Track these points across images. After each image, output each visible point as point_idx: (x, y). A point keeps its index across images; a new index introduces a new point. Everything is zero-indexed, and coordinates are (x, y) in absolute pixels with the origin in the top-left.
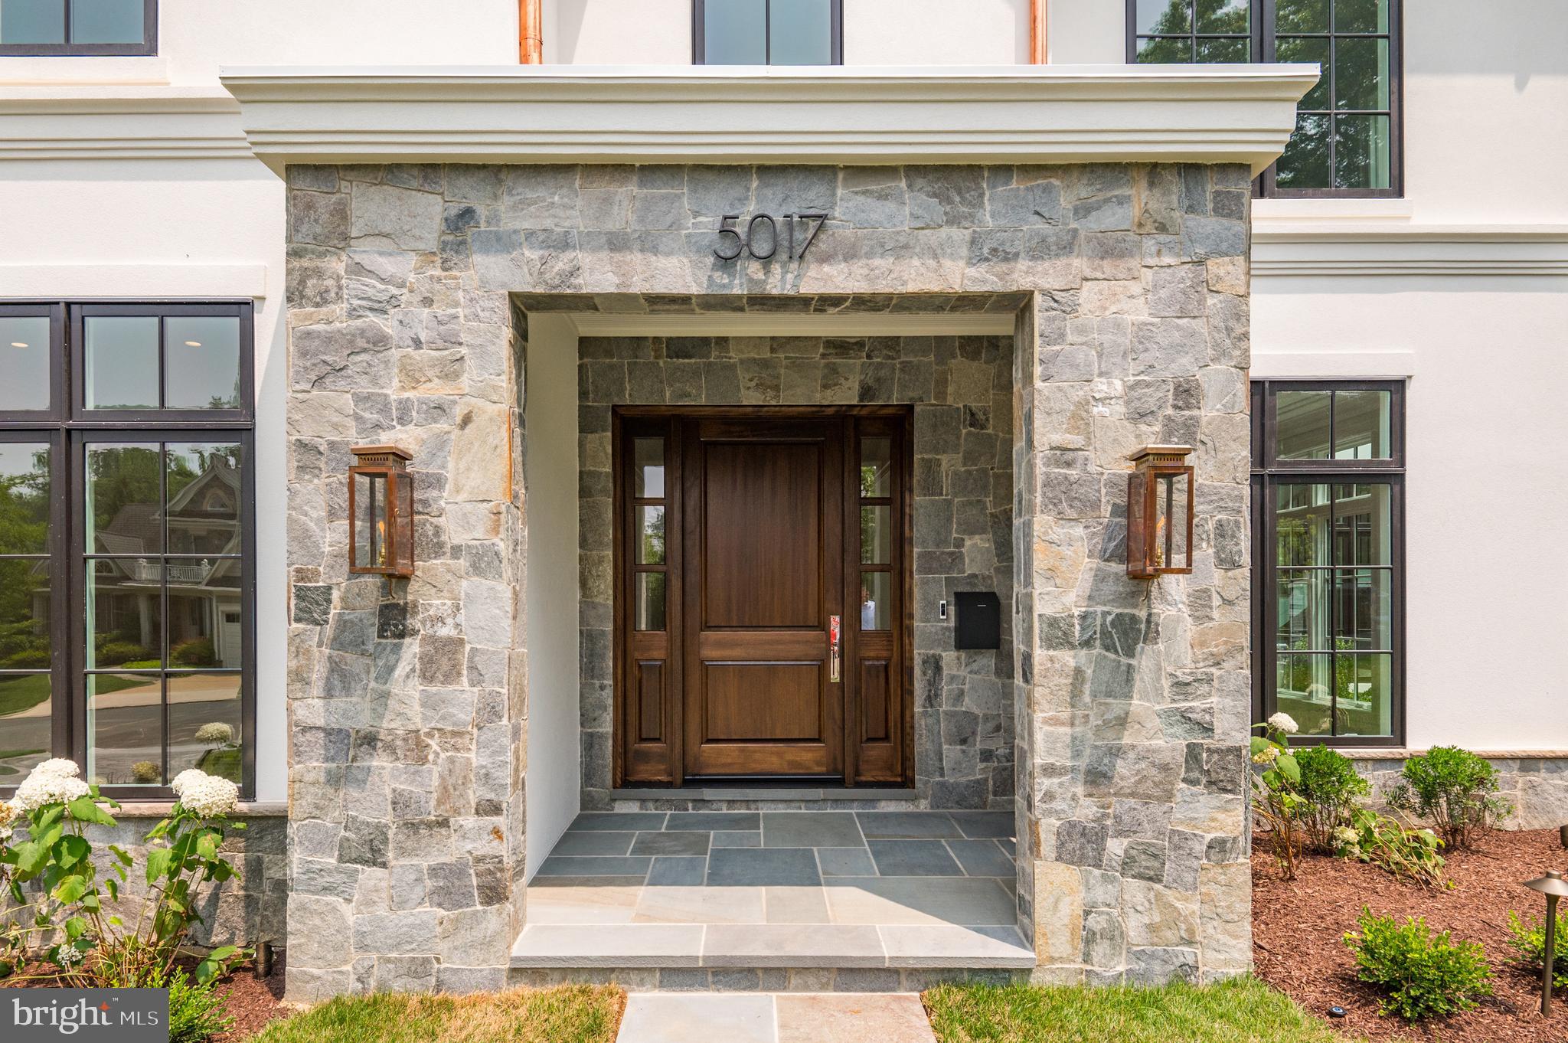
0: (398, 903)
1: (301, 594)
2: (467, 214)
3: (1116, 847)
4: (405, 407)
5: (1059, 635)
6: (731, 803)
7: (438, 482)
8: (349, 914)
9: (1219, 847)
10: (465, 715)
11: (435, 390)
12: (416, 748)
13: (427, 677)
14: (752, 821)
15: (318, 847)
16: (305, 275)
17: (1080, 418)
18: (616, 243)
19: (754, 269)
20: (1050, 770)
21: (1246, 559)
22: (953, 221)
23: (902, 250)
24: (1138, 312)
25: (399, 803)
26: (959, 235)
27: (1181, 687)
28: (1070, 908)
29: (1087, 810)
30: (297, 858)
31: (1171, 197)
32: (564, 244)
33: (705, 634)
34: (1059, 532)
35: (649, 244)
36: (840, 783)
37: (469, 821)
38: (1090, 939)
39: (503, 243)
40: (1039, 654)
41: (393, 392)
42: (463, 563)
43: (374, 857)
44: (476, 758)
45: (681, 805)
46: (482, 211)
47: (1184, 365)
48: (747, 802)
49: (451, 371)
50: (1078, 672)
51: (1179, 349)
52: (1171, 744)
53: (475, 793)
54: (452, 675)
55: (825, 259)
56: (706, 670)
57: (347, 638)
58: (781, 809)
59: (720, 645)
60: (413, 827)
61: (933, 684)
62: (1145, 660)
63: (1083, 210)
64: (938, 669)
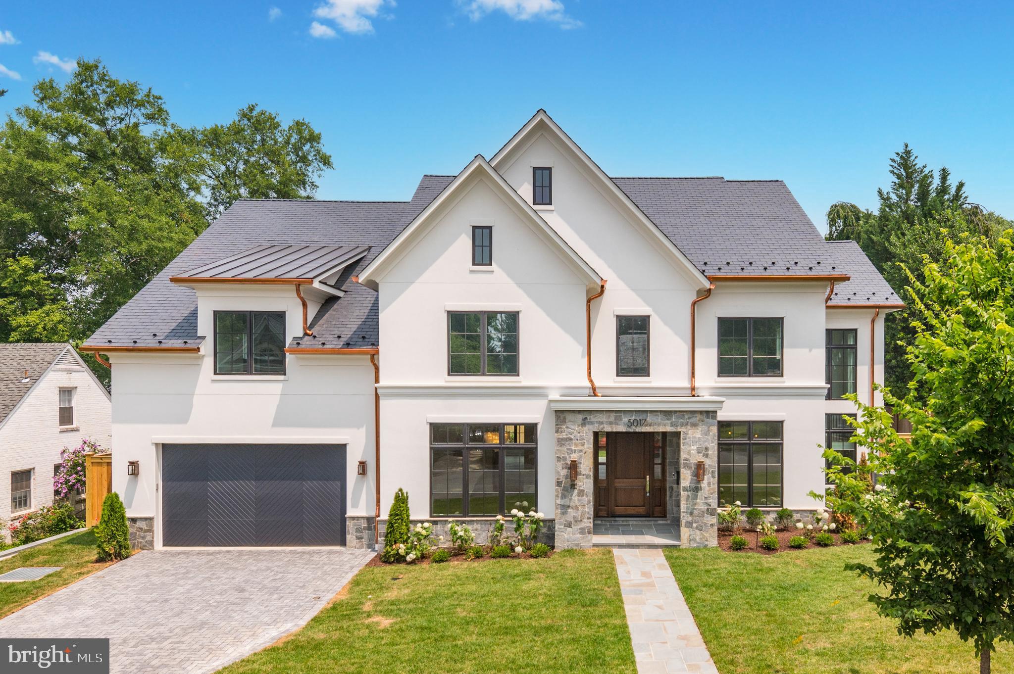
0: (574, 534)
1: (558, 482)
2: (586, 418)
3: (695, 525)
4: (575, 451)
5: (685, 489)
6: (623, 521)
7: (581, 463)
8: (566, 536)
9: (712, 525)
10: (585, 503)
11: (580, 448)
12: (577, 508)
13: (579, 496)
14: (629, 525)
15: (561, 525)
16: (558, 428)
17: (689, 453)
18: (611, 423)
19: (634, 427)
20: (684, 512)
21: (717, 476)
22: (668, 420)
23: (659, 425)
24: (698, 435)
25: (574, 517)
26: (669, 422)
27: (706, 498)
28: (687, 535)
29: (690, 519)
30: (557, 527)
31: (704, 417)
32: (602, 423)
33: (617, 480)
34: (685, 472)
35: (617, 424)
36: (649, 517)
37: (586, 520)
38: (690, 540)
39: (592, 423)
40: (682, 492)
41: (573, 448)
42: (585, 477)
43: (570, 526)
44: (586, 510)
45: (611, 521)
46: (588, 418)
47: (706, 444)
48: (627, 521)
49: (583, 445)
50: (688, 496)
51: (705, 441)
52: (704, 508)
53: (587, 516)
54: (583, 496)
55: (646, 426)
56: (616, 489)
57: (565, 489)
58: (635, 523)
59: (620, 483)
60: (576, 521)
61: (671, 493)
62: (699, 494)
63: (689, 418)
64: (672, 489)
